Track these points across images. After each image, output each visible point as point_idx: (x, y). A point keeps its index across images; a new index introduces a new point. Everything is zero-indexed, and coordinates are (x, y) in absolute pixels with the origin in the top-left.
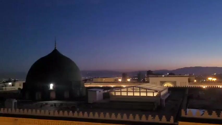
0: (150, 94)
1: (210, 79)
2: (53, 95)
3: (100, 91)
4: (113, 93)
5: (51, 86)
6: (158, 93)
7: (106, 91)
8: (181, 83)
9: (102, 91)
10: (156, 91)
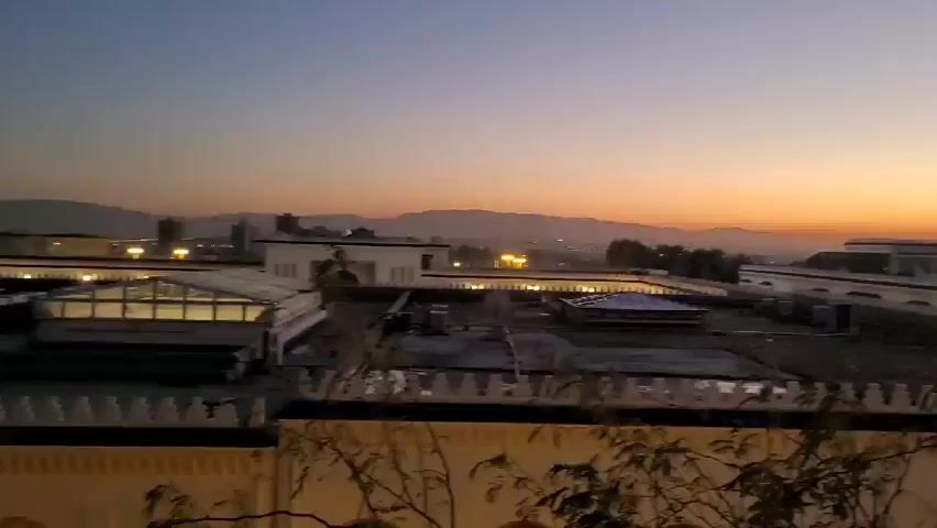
0: (230, 314)
1: (507, 258)
4: (55, 309)
6: (262, 308)
8: (393, 272)
10: (257, 302)
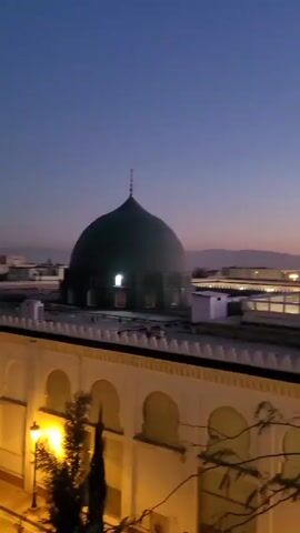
2: (119, 299)
3: (219, 299)
4: (250, 305)
5: (119, 280)
7: (236, 299)
9: (225, 299)
